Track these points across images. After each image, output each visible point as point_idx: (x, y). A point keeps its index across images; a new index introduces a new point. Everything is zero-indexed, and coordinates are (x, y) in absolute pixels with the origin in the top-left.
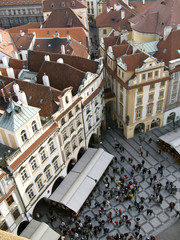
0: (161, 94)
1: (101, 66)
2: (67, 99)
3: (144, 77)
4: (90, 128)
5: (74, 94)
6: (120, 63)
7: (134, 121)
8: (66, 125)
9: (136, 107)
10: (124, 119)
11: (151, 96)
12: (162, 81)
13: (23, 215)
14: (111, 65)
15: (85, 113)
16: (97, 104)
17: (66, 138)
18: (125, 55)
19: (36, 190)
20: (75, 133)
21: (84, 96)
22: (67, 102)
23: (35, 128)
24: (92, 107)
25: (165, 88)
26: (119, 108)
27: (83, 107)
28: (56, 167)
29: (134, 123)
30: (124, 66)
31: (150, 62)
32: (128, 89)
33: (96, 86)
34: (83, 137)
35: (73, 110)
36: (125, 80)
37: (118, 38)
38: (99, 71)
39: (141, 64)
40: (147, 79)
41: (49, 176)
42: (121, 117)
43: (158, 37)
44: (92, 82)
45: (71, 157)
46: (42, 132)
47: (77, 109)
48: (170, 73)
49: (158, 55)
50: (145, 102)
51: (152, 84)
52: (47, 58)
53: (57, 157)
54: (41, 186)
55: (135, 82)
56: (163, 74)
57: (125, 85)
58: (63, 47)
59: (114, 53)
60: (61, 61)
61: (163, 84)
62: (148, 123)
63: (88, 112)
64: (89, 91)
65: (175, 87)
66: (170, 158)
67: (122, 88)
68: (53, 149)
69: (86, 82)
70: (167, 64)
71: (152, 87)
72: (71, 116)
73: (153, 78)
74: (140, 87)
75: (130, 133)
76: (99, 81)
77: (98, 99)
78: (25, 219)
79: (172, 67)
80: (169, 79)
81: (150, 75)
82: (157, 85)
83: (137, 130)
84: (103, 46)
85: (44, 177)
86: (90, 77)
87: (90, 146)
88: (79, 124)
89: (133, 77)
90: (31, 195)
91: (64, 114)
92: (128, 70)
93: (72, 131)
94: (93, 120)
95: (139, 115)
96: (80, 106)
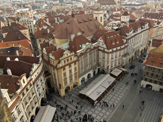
0: (75, 69)
1: (41, 59)
2: (24, 81)
3: (65, 62)
4: (40, 95)
5: (27, 77)
6: (51, 56)
7: (64, 86)
8: (25, 96)
9: (63, 78)
10: (58, 86)
11: (70, 71)
12: (75, 62)
14: (46, 58)
15: (36, 87)
16: (41, 81)
17: (26, 104)
18: (53, 52)
20: (31, 100)
21: (34, 77)
22: (24, 82)
24: (39, 83)
25: (77, 65)
26: (54, 80)
27: (34, 84)
29: (64, 87)
30: (53, 58)
31: (67, 53)
32: (57, 69)
33: (39, 70)
34: (37, 101)
36: (55, 65)
37: (48, 43)
38: (40, 62)
39: (62, 55)
40: (66, 63)
42: (56, 85)
43: (69, 40)
44: (36, 69)
45: (31, 114)
47: (31, 85)
48: (78, 58)
49: (70, 49)
50: (68, 75)
51: (70, 65)
52: (8, 59)
55: (60, 65)
56: (74, 59)
57: (55, 67)
58: (17, 52)
59: (47, 51)
60: (17, 59)
61: (75, 64)
62: (71, 86)
63: (37, 86)
64: (36, 74)
65: (82, 64)
66: (87, 102)
67: (54, 69)
68: (19, 112)
69: (33, 70)
70: (76, 53)
71: (70, 66)
72: (27, 90)
73: (70, 61)
74: (64, 68)
75: (63, 93)
76: (41, 67)
77: (42, 77)
79: (79, 54)
80: (78, 60)
81: (68, 60)
82: (73, 65)
83: (66, 91)
84: (40, 48)
86: (35, 66)
87: (42, 105)
88: (33, 94)
89: (59, 63)
91: (23, 90)
92: (56, 59)
93: (30, 98)
94: (41, 90)
95: (66, 82)
96: (32, 83)
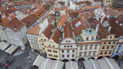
13: (75, 58)
19: (83, 55)
23: (92, 38)
28: (94, 54)
35: (112, 42)
41: (90, 54)
46: (94, 41)
53: (96, 51)
54: (85, 55)
78: (75, 59)
85: (88, 53)
90: (80, 55)
